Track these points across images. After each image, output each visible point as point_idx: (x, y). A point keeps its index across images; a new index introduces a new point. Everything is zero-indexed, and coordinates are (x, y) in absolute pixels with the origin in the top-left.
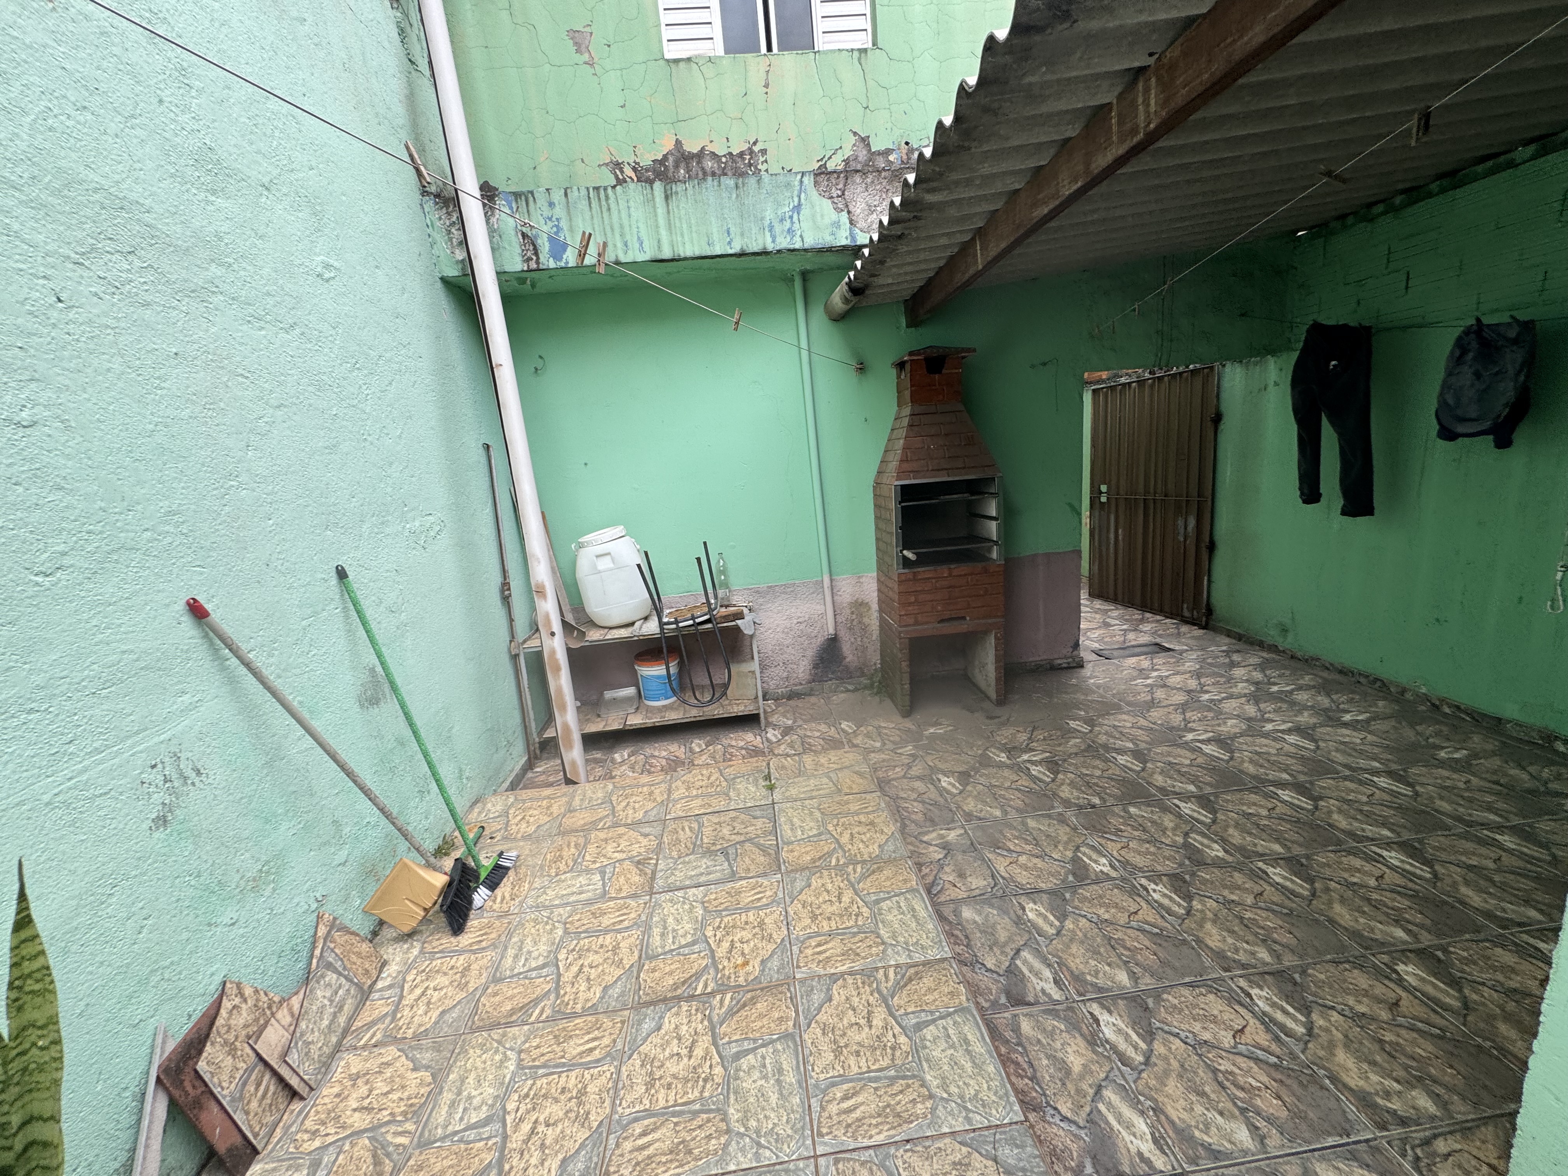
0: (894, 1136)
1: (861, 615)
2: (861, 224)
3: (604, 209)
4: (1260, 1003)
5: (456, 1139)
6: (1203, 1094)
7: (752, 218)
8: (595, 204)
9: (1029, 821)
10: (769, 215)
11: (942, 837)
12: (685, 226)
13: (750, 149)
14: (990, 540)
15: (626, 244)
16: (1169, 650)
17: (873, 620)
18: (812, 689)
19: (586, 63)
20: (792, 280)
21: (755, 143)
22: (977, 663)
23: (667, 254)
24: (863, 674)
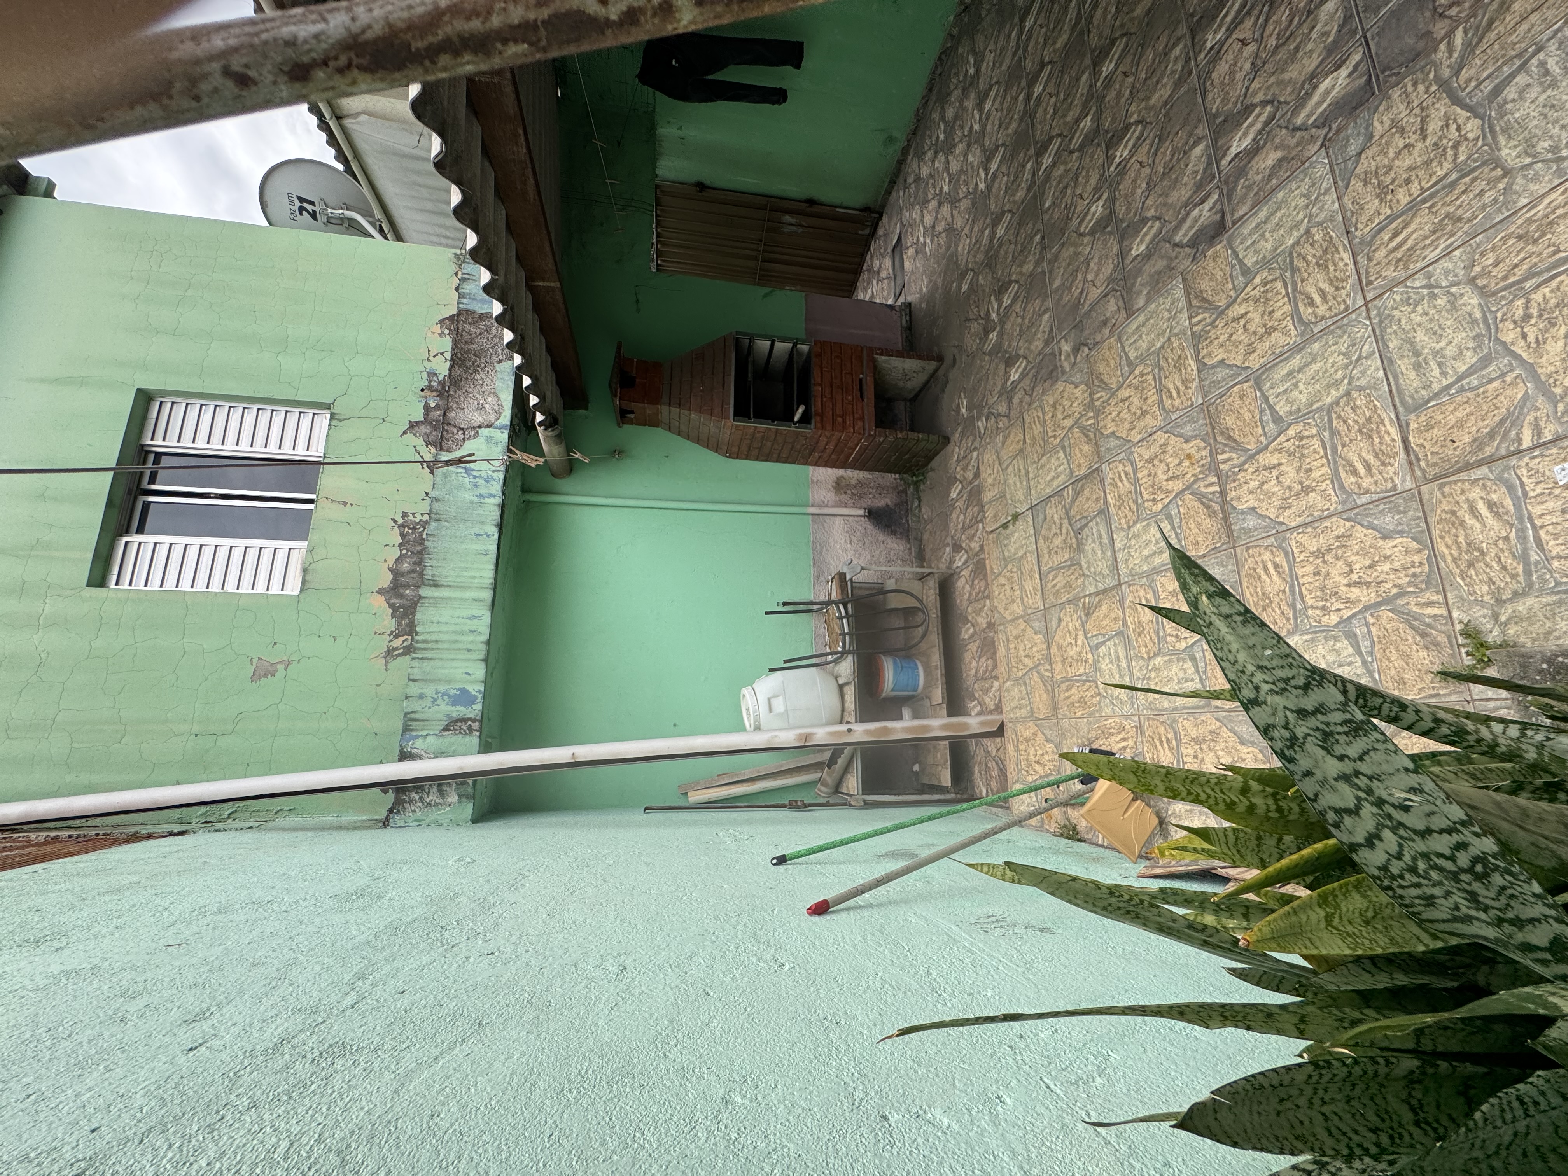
0: (1345, 246)
1: (849, 486)
2: (492, 418)
3: (435, 646)
4: (1218, 37)
5: (1370, 659)
6: (1297, 49)
7: (469, 511)
8: (428, 655)
9: (1054, 286)
10: (468, 496)
11: (1068, 356)
12: (465, 574)
13: (399, 527)
14: (792, 353)
15: (472, 632)
16: (899, 238)
17: (854, 475)
18: (916, 539)
19: (286, 669)
20: (527, 503)
21: (395, 521)
22: (901, 384)
23: (487, 595)
24: (905, 491)
